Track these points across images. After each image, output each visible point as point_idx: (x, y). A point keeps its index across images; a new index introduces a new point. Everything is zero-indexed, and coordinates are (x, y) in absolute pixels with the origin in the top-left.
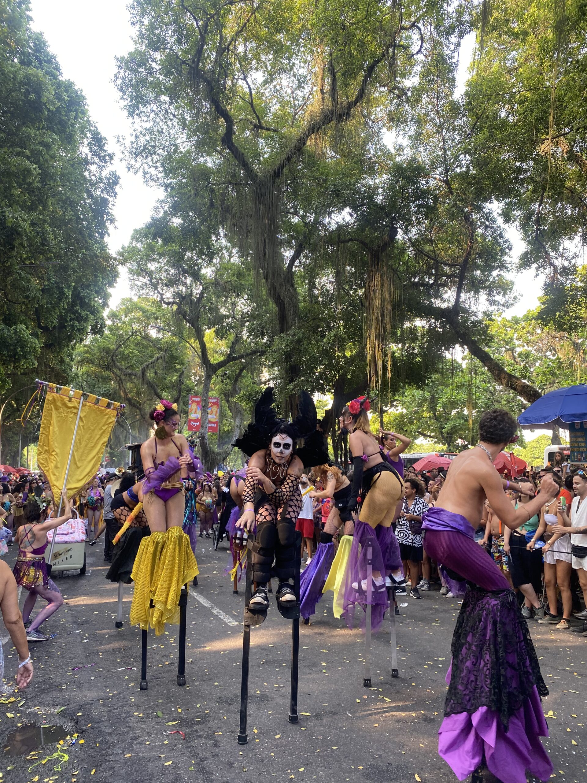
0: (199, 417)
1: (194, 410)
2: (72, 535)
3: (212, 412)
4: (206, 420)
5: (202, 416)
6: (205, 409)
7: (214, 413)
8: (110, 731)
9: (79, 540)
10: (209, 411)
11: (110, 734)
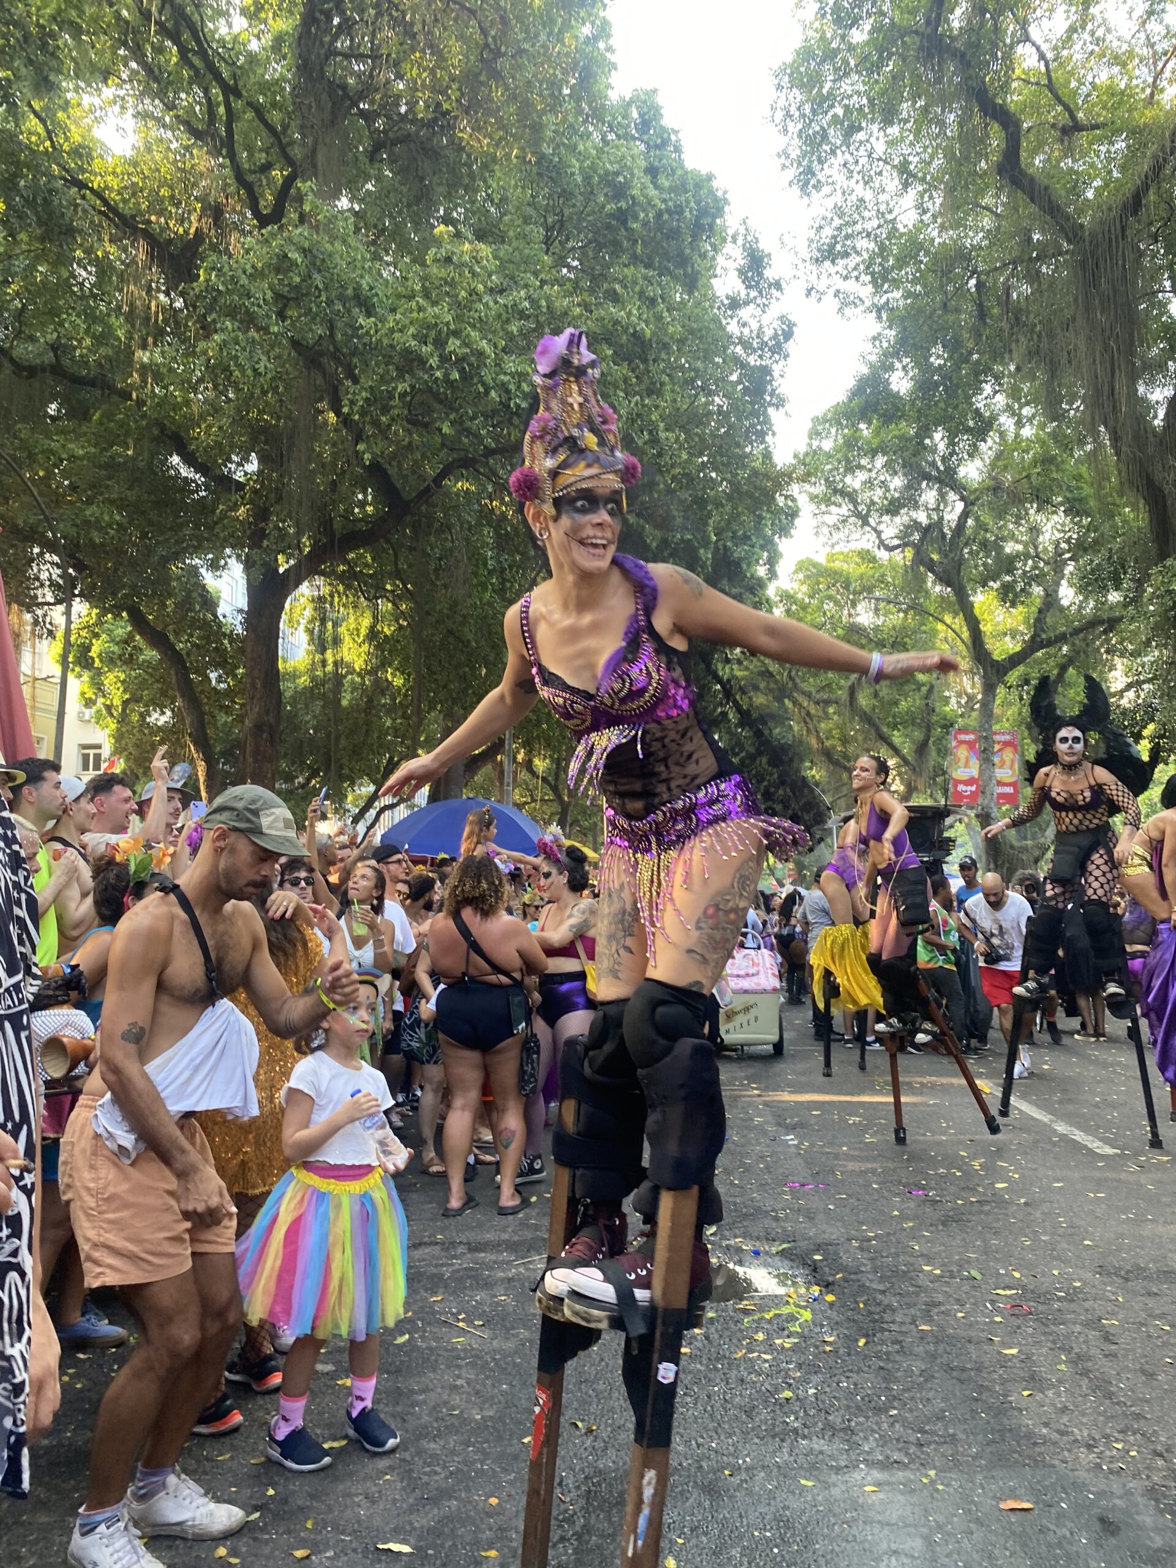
0: (975, 773)
1: (963, 761)
2: (755, 979)
3: (1003, 763)
4: (990, 778)
5: (981, 772)
6: (986, 757)
7: (1008, 763)
8: (881, 1287)
9: (769, 988)
10: (996, 760)
11: (883, 1292)
